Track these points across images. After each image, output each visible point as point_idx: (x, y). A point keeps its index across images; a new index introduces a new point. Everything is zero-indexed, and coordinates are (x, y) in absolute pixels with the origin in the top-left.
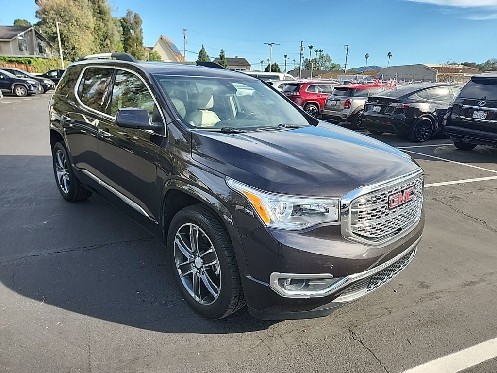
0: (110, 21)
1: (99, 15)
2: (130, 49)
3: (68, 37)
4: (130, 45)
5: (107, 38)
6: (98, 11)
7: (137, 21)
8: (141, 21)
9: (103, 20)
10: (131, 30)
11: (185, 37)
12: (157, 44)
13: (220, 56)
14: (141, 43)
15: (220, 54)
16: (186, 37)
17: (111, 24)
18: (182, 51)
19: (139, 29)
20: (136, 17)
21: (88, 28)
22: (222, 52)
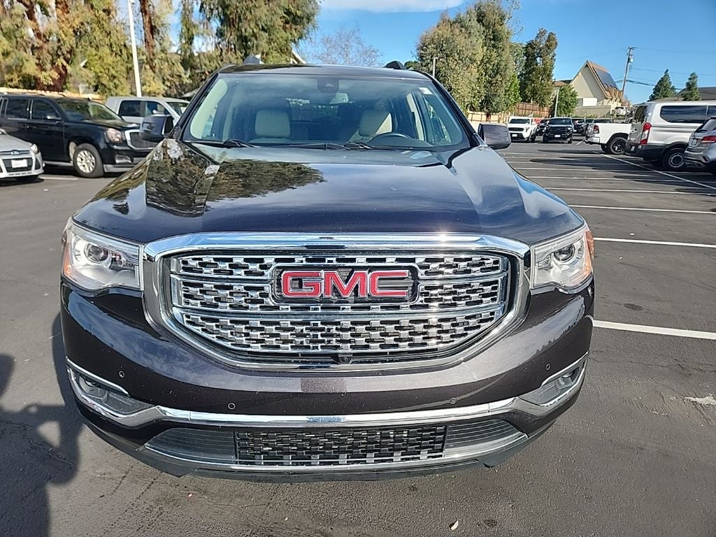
0: (507, 50)
1: (492, 42)
2: (531, 85)
3: (445, 76)
4: (531, 80)
5: (497, 73)
6: (492, 37)
7: (551, 43)
8: (556, 44)
9: (498, 48)
10: (538, 59)
11: (629, 59)
12: (577, 75)
13: (688, 84)
14: (549, 76)
15: (688, 81)
16: (632, 60)
17: (506, 54)
18: (621, 81)
19: (552, 54)
20: (551, 38)
21: (473, 61)
22: (693, 77)
